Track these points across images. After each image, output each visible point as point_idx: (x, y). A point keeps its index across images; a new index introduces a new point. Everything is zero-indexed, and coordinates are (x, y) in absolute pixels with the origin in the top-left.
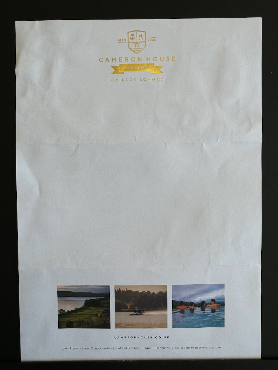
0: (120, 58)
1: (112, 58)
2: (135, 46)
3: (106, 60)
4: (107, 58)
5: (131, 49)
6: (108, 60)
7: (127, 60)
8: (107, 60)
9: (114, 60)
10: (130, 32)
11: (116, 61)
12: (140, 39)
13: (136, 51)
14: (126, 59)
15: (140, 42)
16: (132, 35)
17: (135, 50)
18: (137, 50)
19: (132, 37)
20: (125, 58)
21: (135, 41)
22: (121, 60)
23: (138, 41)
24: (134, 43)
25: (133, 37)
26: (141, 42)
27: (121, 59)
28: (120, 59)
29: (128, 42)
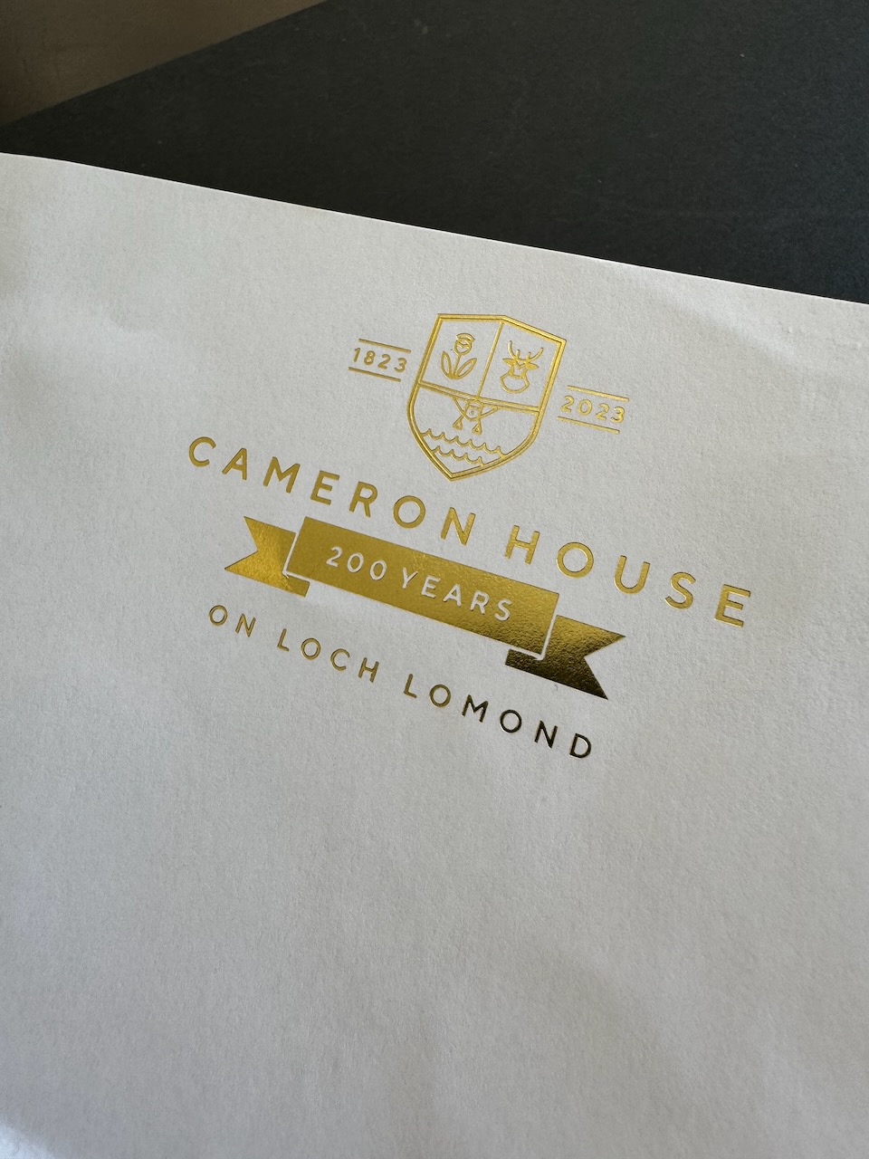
0: (326, 481)
1: (275, 463)
2: (457, 425)
3: (232, 464)
4: (243, 452)
5: (420, 437)
6: (243, 468)
7: (367, 502)
8: (239, 461)
9: (281, 476)
10: (455, 317)
11: (289, 490)
12: (510, 381)
13: (449, 462)
14: (366, 493)
15: (499, 405)
16: (465, 341)
17: (446, 448)
18: (459, 451)
19: (453, 356)
20: (361, 485)
21: (468, 385)
22: (321, 493)
23: (494, 390)
24: (455, 395)
25: (463, 360)
26: (510, 406)
27: (329, 488)
28: (319, 485)
29: (419, 383)
